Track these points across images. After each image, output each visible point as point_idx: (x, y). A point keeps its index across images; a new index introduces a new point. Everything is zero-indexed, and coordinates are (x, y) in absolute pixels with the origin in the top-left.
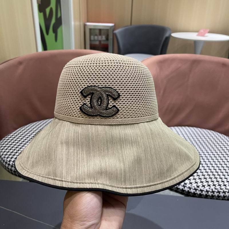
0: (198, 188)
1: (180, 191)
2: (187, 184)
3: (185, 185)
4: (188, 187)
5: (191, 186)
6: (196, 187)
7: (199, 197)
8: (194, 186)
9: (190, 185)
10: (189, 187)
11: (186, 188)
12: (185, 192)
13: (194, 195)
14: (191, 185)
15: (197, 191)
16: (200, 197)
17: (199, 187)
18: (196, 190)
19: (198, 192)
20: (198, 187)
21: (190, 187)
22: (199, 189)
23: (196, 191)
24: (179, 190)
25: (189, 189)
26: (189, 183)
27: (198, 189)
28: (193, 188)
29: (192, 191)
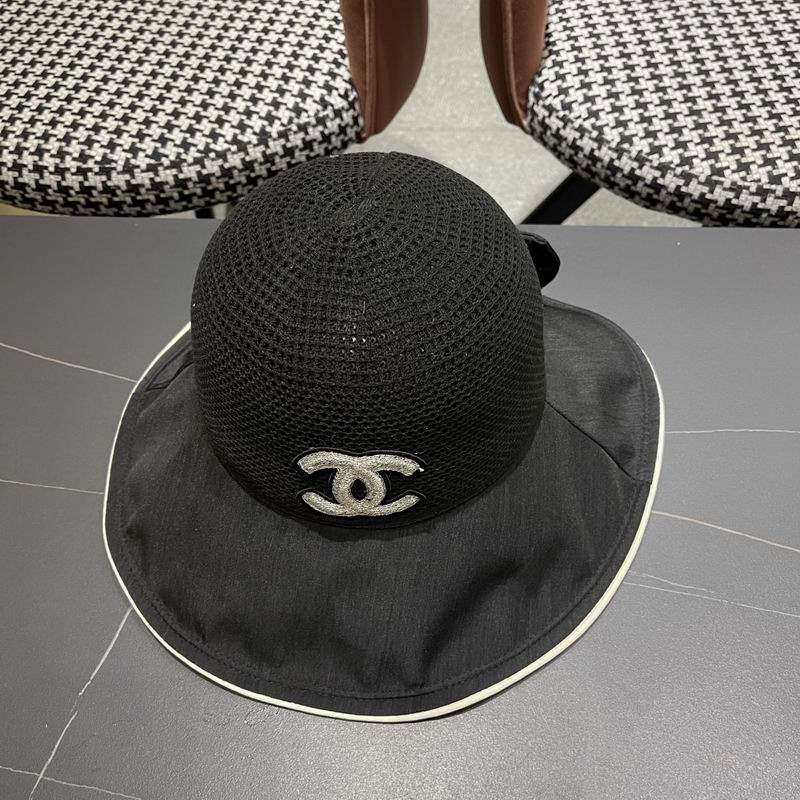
0: (773, 187)
1: (692, 207)
2: (727, 172)
3: (715, 178)
4: (727, 184)
5: (744, 179)
6: (765, 179)
7: (773, 225)
8: (756, 177)
9: (736, 177)
10: (734, 183)
11: (718, 189)
12: (712, 206)
13: (753, 218)
14: (743, 174)
15: (770, 199)
16: (781, 223)
17: (780, 183)
18: (762, 193)
19: (773, 204)
20: (776, 180)
21: (740, 183)
22: (779, 190)
23: (764, 201)
24: (687, 200)
25: (731, 195)
26: (734, 167)
27: (774, 191)
28: (753, 188)
29: (746, 201)
